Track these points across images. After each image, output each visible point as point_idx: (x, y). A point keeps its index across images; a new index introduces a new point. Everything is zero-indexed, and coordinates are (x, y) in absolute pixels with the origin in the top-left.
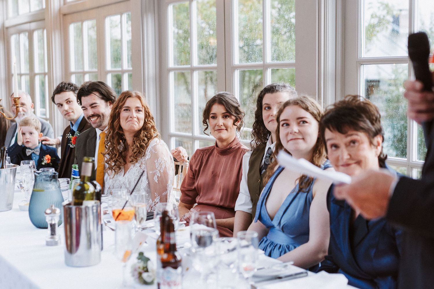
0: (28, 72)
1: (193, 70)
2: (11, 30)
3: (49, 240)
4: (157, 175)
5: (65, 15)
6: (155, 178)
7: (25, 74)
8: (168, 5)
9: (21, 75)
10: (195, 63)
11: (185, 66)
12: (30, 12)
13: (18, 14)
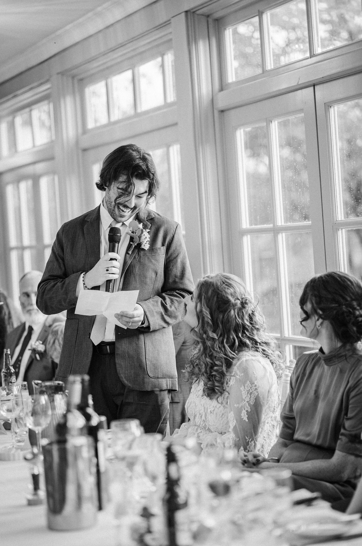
0: (34, 243)
1: (276, 231)
2: (7, 178)
3: (30, 497)
4: (246, 409)
5: (85, 150)
6: (242, 415)
7: (30, 247)
8: (236, 129)
9: (23, 248)
10: (280, 221)
11: (265, 226)
12: (34, 146)
13: (16, 151)
